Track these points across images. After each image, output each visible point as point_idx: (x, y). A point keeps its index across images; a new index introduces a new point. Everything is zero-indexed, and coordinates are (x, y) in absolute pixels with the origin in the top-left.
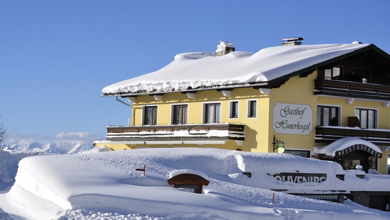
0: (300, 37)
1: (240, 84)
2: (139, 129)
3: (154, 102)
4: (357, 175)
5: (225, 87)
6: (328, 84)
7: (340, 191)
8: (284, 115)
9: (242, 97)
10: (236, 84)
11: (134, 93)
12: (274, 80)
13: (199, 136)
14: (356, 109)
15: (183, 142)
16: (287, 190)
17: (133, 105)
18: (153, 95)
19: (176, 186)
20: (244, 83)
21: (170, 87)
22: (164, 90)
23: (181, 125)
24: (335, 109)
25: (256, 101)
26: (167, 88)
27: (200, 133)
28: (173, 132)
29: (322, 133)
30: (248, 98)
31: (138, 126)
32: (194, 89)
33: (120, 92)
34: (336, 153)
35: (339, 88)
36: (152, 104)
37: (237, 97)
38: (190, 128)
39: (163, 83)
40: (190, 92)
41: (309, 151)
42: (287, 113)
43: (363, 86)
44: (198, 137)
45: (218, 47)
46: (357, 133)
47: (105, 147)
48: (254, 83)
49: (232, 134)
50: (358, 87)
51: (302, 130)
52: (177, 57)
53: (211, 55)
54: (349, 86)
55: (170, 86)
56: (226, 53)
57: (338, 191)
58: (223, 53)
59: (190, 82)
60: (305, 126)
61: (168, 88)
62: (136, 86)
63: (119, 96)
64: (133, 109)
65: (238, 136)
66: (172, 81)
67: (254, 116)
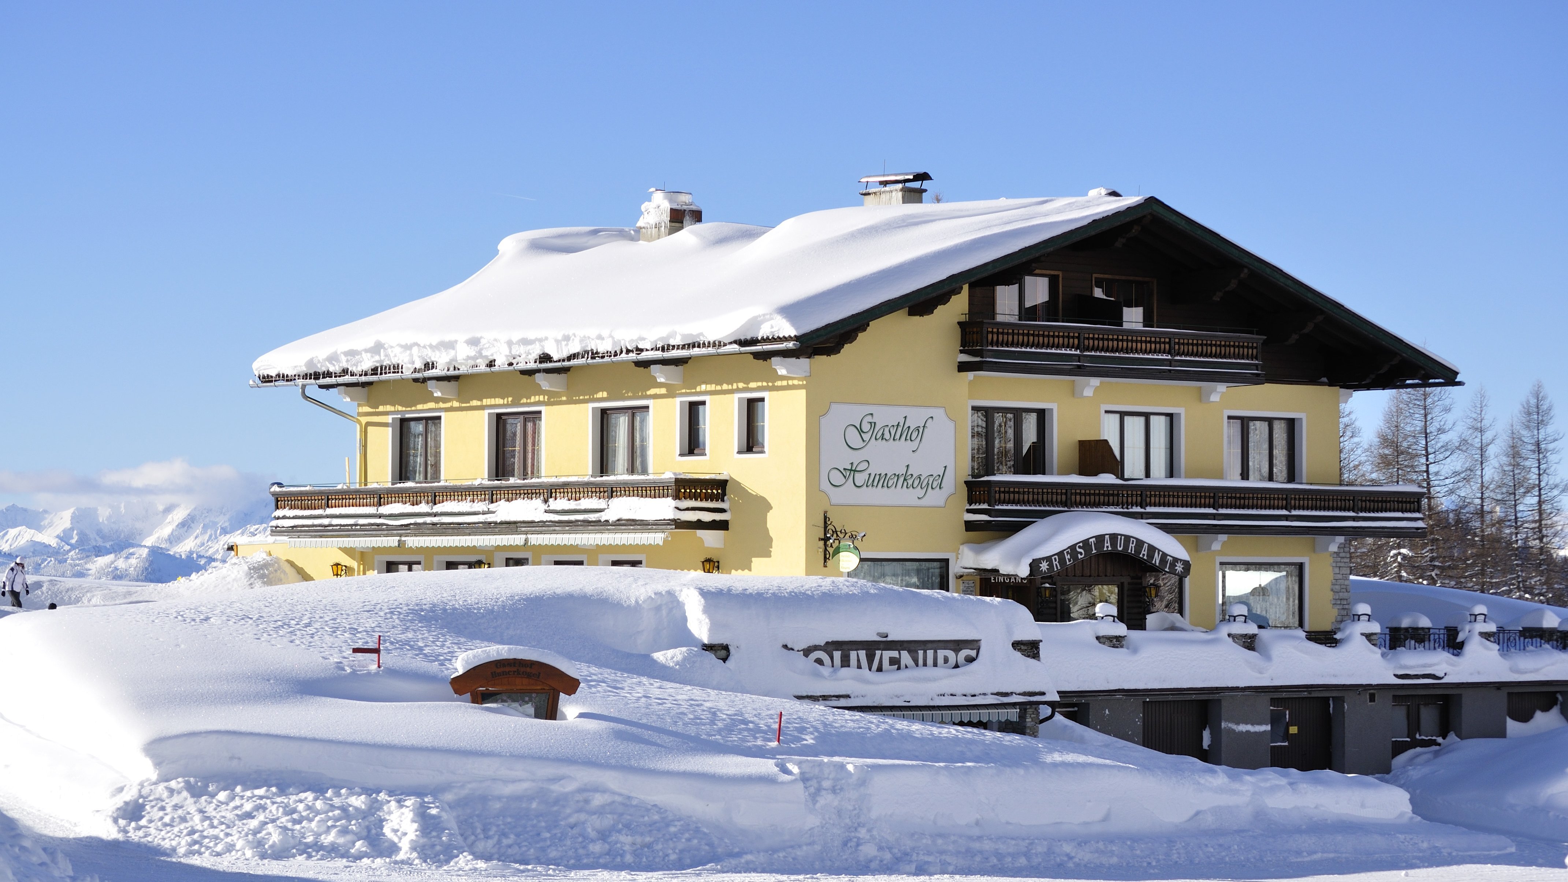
0: (921, 171)
1: (709, 346)
2: (380, 497)
3: (431, 405)
4: (1098, 638)
5: (659, 354)
6: (1005, 336)
7: (1024, 694)
8: (858, 443)
9: (719, 388)
10: (694, 346)
11: (361, 375)
12: (818, 330)
13: (580, 517)
14: (1106, 412)
15: (526, 540)
16: (848, 696)
17: (360, 414)
18: (425, 380)
19: (480, 698)
20: (720, 342)
21: (480, 355)
22: (461, 364)
23: (519, 481)
24: (1034, 416)
25: (762, 400)
26: (469, 358)
27: (583, 507)
28: (492, 507)
29: (986, 498)
30: (738, 390)
31: (375, 486)
32: (559, 361)
33: (312, 372)
34: (1030, 565)
35: (1041, 348)
36: (425, 409)
37: (703, 387)
38: (550, 492)
39: (456, 342)
40: (548, 371)
41: (947, 561)
42: (866, 437)
43: (1125, 338)
44: (577, 521)
45: (643, 208)
46: (1109, 495)
47: (268, 558)
48: (753, 342)
49: (687, 509)
50: (1108, 340)
51: (920, 492)
52: (509, 245)
53: (622, 235)
54: (1078, 338)
55: (480, 352)
56: (672, 231)
57: (1019, 694)
58: (663, 229)
59: (546, 338)
60: (931, 479)
61: (474, 358)
62: (366, 351)
63: (311, 384)
64: (358, 427)
65: (707, 517)
66: (487, 336)
67: (760, 449)
